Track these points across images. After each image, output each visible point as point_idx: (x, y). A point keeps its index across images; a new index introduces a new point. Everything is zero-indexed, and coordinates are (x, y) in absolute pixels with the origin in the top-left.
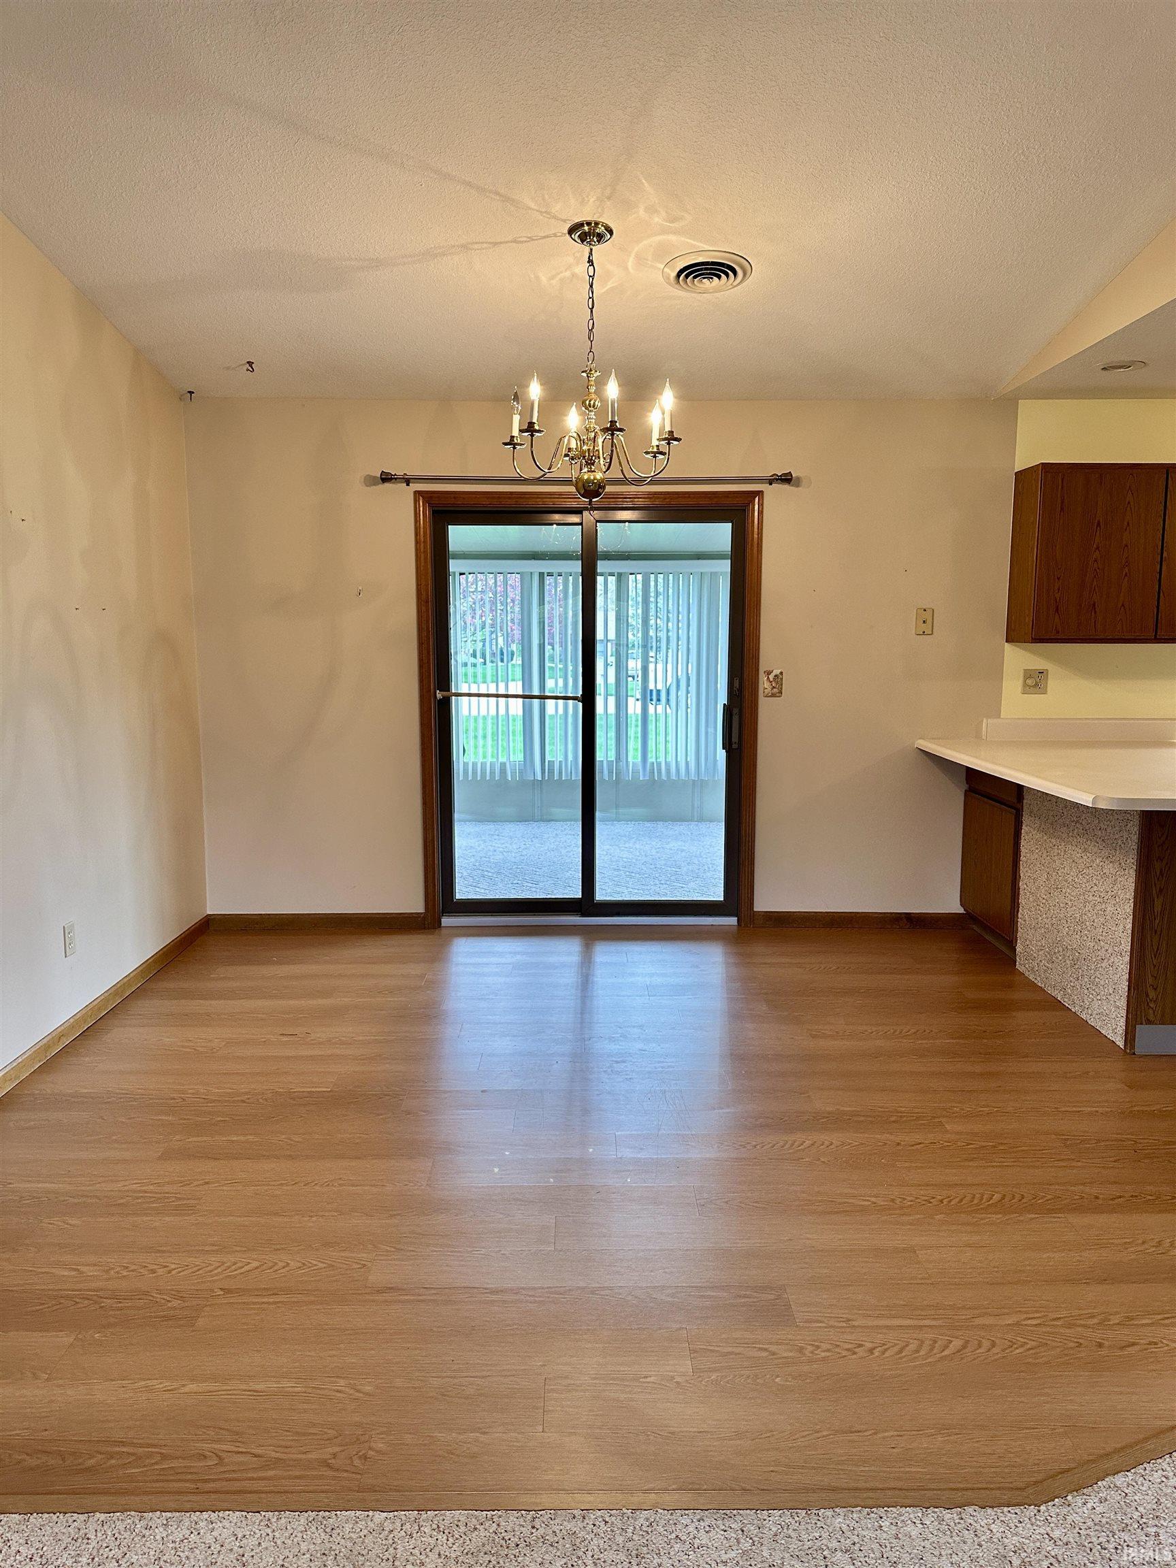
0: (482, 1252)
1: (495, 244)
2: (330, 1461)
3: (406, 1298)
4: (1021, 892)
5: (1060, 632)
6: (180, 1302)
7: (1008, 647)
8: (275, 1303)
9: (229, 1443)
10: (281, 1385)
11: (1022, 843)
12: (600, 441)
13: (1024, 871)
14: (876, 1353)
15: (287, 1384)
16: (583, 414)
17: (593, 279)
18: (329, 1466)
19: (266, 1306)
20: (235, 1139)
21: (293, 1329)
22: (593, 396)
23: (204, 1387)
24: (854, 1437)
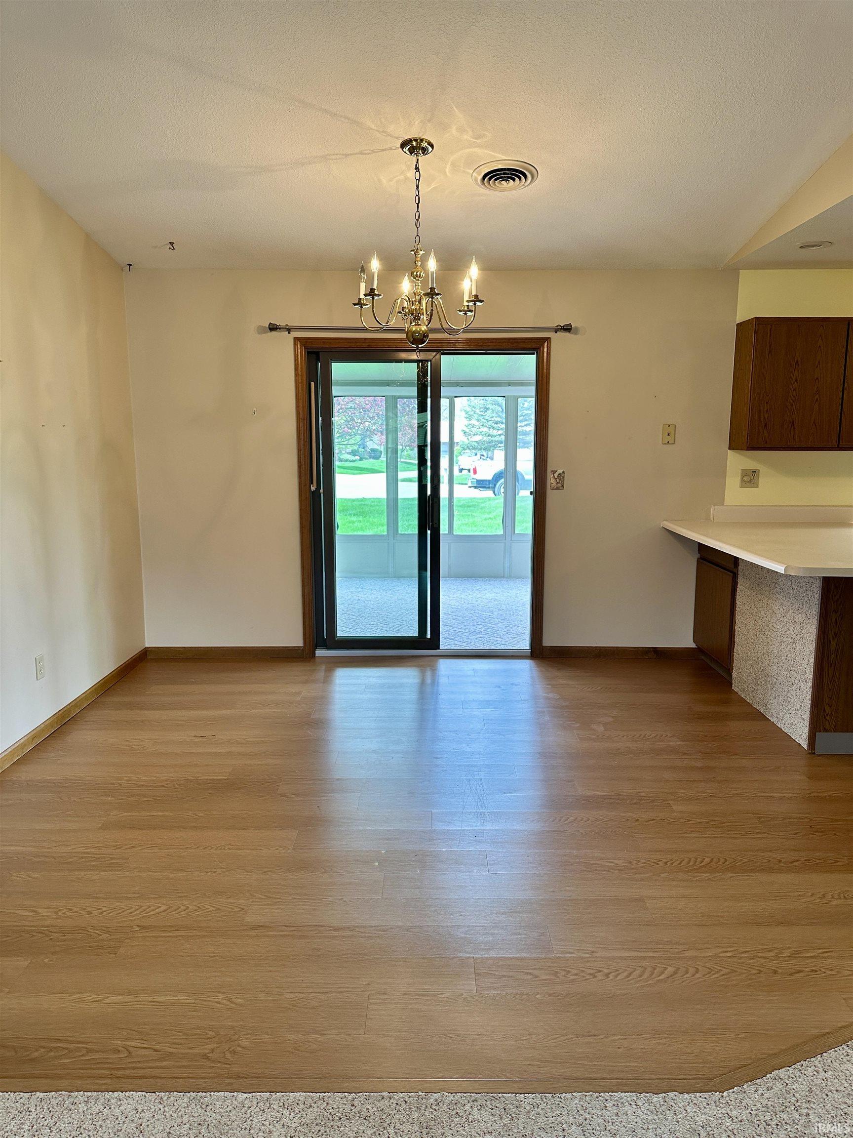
0: (329, 900)
1: (346, 155)
2: (209, 1055)
3: (272, 933)
4: (736, 634)
5: (768, 442)
6: (108, 935)
7: (730, 453)
8: (177, 937)
9: (136, 1041)
10: (177, 998)
11: (737, 598)
12: (424, 302)
13: (738, 618)
14: (611, 976)
15: (182, 997)
16: (412, 282)
17: (419, 181)
18: (208, 1058)
19: (170, 939)
20: (155, 814)
21: (188, 956)
22: (419, 269)
23: (119, 999)
24: (591, 1039)
